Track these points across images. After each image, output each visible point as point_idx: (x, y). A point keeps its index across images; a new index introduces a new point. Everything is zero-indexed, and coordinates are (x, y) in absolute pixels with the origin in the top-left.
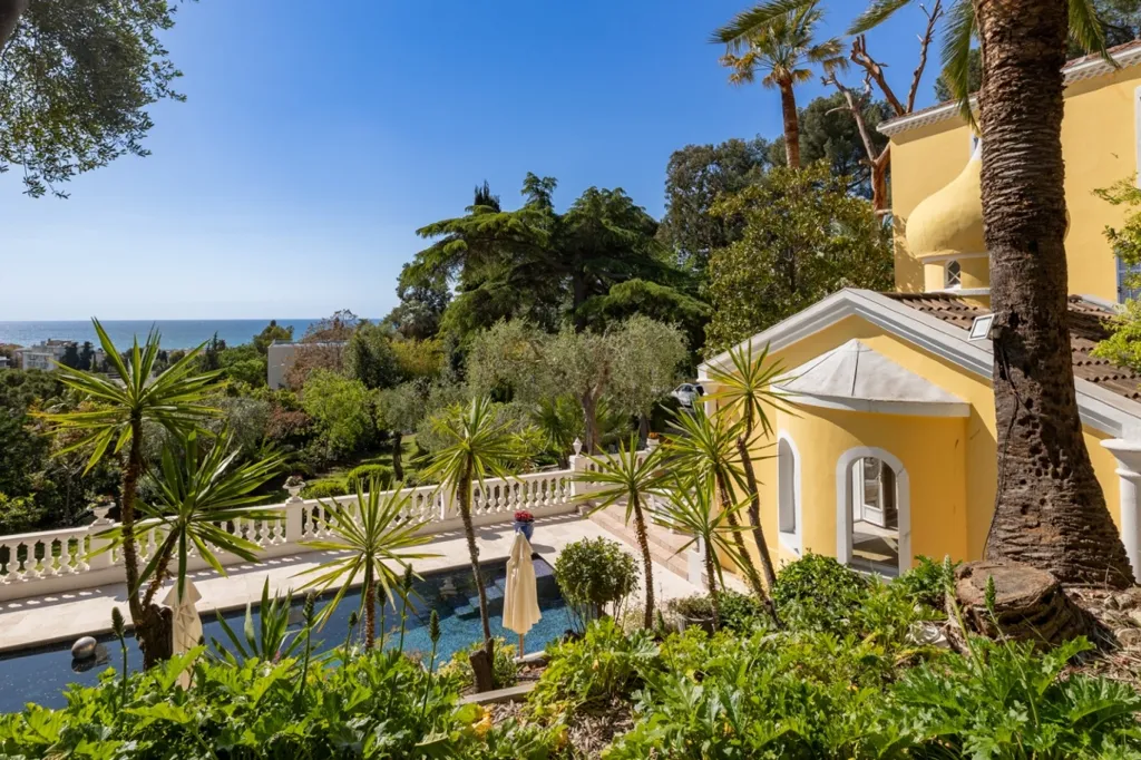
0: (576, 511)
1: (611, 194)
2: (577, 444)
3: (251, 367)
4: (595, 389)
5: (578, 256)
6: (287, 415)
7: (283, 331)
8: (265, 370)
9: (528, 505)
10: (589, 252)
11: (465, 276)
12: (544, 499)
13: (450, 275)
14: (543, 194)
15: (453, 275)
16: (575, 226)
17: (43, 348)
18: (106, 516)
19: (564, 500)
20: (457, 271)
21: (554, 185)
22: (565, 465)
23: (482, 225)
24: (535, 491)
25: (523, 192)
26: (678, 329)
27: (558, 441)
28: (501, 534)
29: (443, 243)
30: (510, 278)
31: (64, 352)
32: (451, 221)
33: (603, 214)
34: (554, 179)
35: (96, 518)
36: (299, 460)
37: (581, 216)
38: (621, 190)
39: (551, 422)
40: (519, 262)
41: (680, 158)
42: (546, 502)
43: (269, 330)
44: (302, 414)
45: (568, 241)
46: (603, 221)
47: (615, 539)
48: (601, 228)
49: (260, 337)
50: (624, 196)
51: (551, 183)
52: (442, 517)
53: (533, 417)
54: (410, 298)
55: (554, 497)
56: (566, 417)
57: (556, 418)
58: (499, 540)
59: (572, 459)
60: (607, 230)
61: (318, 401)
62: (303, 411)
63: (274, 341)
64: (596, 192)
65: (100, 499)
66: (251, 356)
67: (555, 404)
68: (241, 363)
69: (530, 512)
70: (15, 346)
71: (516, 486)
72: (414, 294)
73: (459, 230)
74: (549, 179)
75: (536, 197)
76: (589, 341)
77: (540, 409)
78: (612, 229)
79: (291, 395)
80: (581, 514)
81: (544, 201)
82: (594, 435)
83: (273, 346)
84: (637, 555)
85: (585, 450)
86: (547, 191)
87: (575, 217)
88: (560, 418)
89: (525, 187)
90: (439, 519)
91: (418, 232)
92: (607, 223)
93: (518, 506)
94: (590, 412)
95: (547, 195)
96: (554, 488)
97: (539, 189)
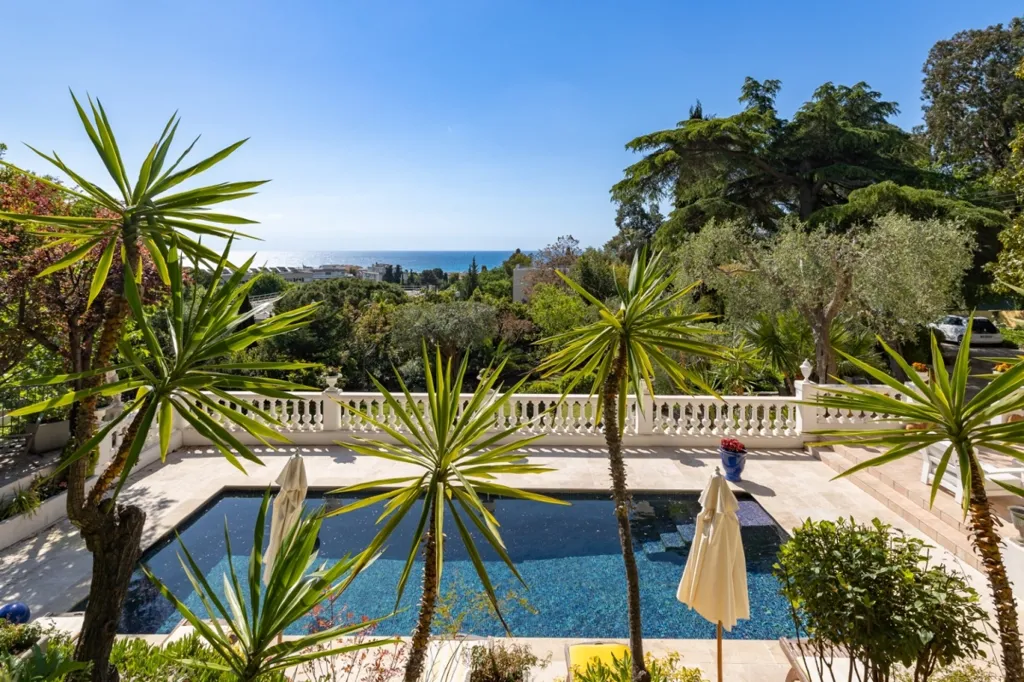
0: (804, 449)
1: (850, 91)
2: (806, 367)
3: (501, 286)
4: (830, 305)
5: (807, 164)
6: (517, 322)
7: (525, 257)
8: (511, 289)
9: (738, 432)
10: (819, 160)
11: (677, 193)
12: (760, 428)
13: (660, 191)
14: (764, 99)
15: (664, 190)
16: (802, 131)
17: (373, 269)
18: (336, 386)
19: (787, 432)
20: (668, 187)
21: (778, 87)
22: (789, 391)
23: (693, 133)
24: (748, 418)
25: (741, 99)
26: (961, 228)
27: (780, 365)
28: (705, 461)
29: (652, 156)
30: (726, 192)
31: (385, 272)
32: (660, 133)
33: (840, 113)
34: (778, 81)
35: (328, 386)
36: (527, 362)
37: (812, 118)
38: (864, 84)
39: (769, 340)
40: (735, 177)
41: (943, 49)
42: (763, 432)
43: (514, 256)
44: (529, 322)
45: (793, 149)
46: (840, 123)
47: (912, 532)
48: (836, 130)
49: (509, 262)
50: (868, 90)
51: (774, 85)
52: (636, 431)
53: (748, 335)
54: (627, 226)
55: (773, 427)
56: (791, 338)
57: (777, 338)
58: (701, 468)
59: (798, 384)
60: (845, 132)
61: (543, 313)
62: (530, 319)
63: (518, 266)
64: (832, 88)
65: (330, 369)
66: (502, 277)
67: (776, 321)
68: (494, 282)
69: (741, 441)
70: (358, 267)
71: (725, 409)
72: (632, 223)
73: (668, 140)
74: (771, 83)
75: (756, 103)
76: (824, 240)
77: (757, 326)
78: (851, 129)
79: (524, 307)
80: (810, 453)
81: (765, 104)
82: (827, 359)
83: (517, 269)
84: (979, 581)
85: (814, 377)
86: (769, 95)
87: (803, 119)
88: (782, 337)
89: (742, 95)
90: (633, 433)
91: (627, 147)
92: (845, 125)
93: (726, 431)
94: (823, 332)
95: (769, 100)
96: (773, 417)
97: (759, 94)
